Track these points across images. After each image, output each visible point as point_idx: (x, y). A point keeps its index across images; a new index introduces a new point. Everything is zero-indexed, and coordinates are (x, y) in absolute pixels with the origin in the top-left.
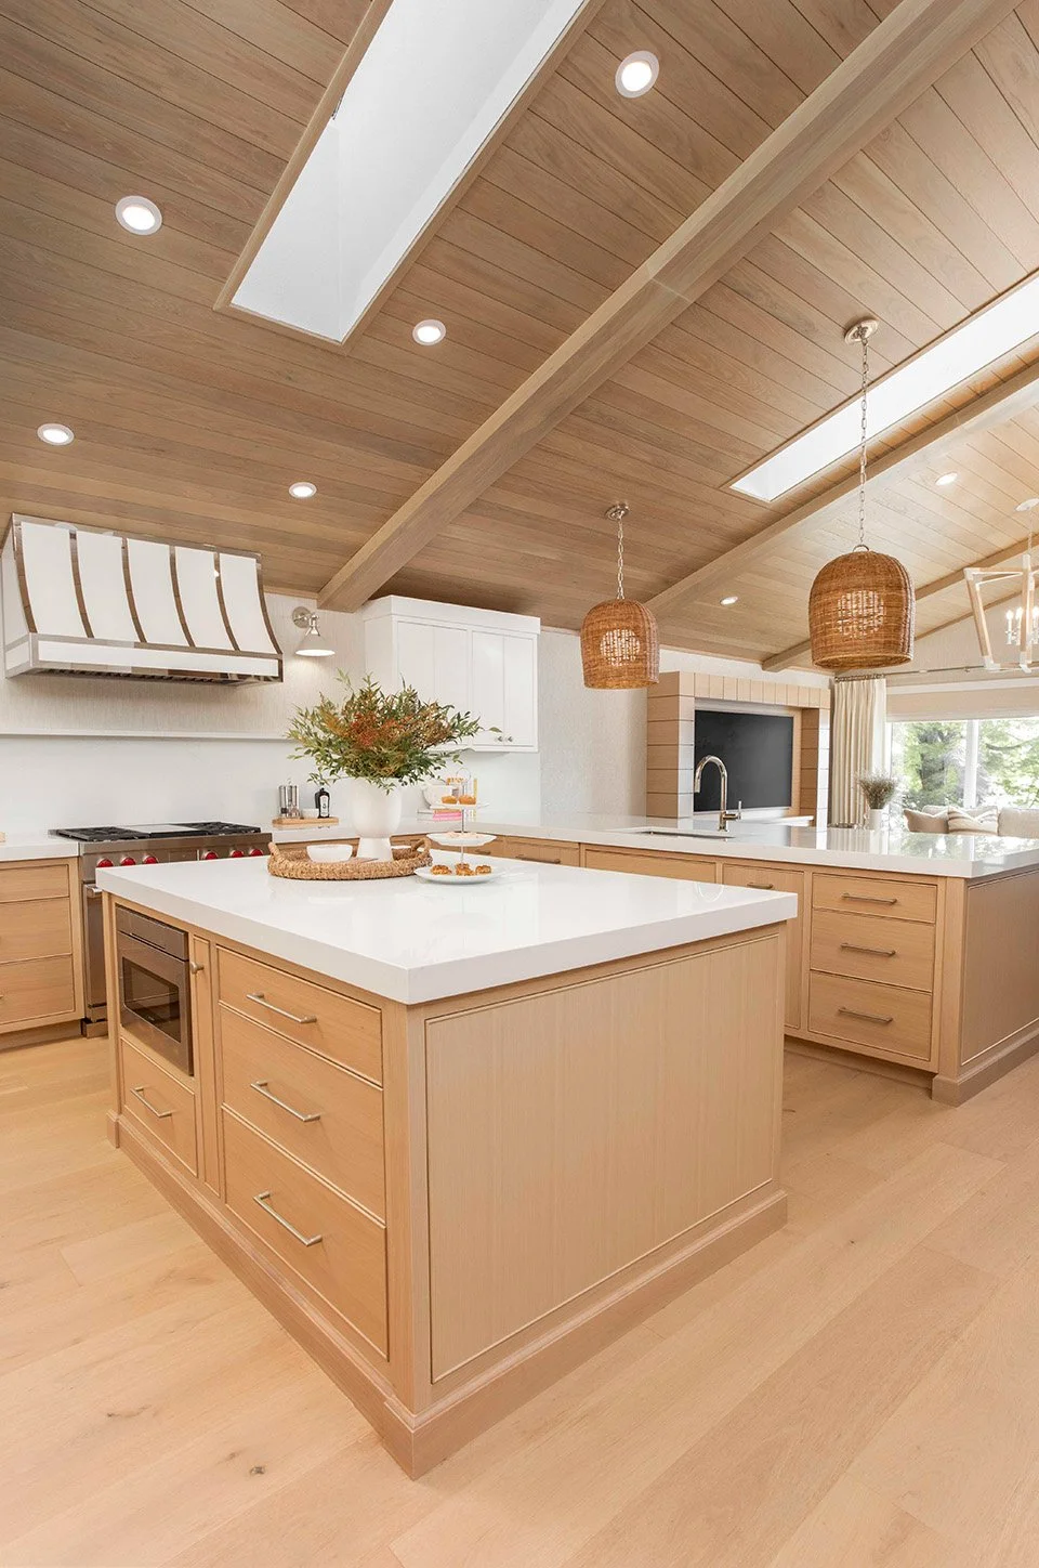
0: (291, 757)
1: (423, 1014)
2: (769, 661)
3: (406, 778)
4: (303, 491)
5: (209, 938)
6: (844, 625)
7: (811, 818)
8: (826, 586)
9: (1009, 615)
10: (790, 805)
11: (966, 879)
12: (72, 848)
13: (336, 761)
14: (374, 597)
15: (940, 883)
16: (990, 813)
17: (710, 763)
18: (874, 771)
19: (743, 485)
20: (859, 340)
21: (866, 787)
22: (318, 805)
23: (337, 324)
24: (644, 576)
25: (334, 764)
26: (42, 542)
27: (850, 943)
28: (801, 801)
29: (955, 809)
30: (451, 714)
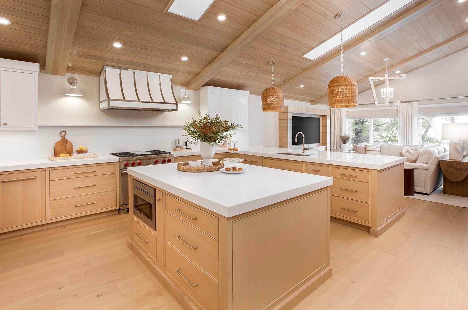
0: (183, 135)
1: (232, 220)
2: (312, 102)
3: (217, 142)
4: (185, 59)
5: (162, 191)
6: (338, 96)
7: (326, 146)
8: (332, 85)
9: (382, 90)
10: (320, 143)
11: (378, 170)
12: (117, 159)
13: (196, 137)
14: (203, 86)
15: (370, 171)
16: (378, 145)
17: (300, 134)
18: (343, 133)
19: (307, 56)
20: (340, 18)
21: (341, 137)
22: (186, 145)
23: (196, 16)
24: (279, 80)
25: (197, 138)
26: (111, 73)
27: (344, 188)
28: (323, 141)
29: (368, 144)
30: (229, 123)
